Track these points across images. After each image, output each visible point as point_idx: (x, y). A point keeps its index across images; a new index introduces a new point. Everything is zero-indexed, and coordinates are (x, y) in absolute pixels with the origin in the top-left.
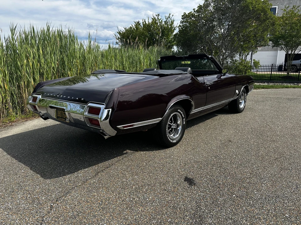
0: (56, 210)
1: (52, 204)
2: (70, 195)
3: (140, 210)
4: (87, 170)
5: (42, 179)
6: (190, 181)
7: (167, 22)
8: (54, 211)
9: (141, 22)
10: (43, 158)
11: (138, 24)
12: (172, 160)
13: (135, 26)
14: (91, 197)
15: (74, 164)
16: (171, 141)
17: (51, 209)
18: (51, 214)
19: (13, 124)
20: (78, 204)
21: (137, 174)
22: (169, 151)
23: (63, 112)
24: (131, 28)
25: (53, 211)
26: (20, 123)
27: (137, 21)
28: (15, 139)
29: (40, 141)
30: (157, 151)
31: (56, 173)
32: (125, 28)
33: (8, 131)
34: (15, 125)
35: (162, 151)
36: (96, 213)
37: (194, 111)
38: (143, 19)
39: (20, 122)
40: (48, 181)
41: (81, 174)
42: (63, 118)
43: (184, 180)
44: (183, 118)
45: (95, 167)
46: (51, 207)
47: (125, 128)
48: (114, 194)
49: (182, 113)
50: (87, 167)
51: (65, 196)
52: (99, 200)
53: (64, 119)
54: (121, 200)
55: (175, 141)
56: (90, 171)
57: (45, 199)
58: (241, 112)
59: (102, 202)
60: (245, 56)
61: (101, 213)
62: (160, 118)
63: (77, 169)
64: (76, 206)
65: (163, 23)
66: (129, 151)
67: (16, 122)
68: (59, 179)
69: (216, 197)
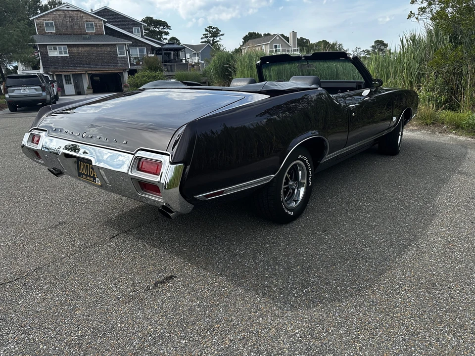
23: (88, 165)
37: (328, 157)
42: (90, 176)
47: (209, 199)
53: (92, 179)
62: (272, 176)
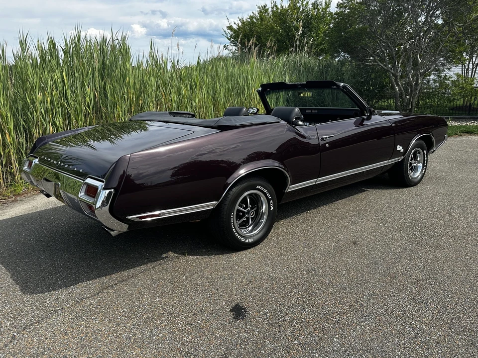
0: (17, 343)
1: (15, 334)
2: (46, 322)
3: (135, 353)
4: (90, 284)
5: (20, 293)
6: (239, 312)
7: (318, 5)
8: (14, 344)
9: (269, 6)
10: (37, 260)
11: (264, 9)
12: (232, 274)
13: (258, 13)
14: (75, 327)
15: (77, 271)
16: (243, 240)
17: (11, 342)
18: (8, 348)
19: (18, 198)
20: (51, 336)
21: (161, 296)
22: (235, 257)
24: (251, 18)
25: (12, 344)
26: (29, 197)
27: (263, 5)
28: (10, 226)
29: (45, 230)
30: (216, 257)
31: (44, 285)
32: (240, 18)
33: (6, 211)
34: (20, 200)
35: (224, 257)
36: (69, 353)
37: (292, 188)
38: (272, 2)
39: (29, 195)
40: (27, 298)
41: (78, 289)
43: (231, 311)
44: (269, 200)
45: (105, 280)
46: (14, 337)
47: (143, 220)
48: (110, 325)
49: (265, 191)
50: (93, 279)
51: (39, 322)
52: (83, 333)
54: (115, 335)
55: (251, 240)
56: (94, 284)
57: (10, 325)
58: (413, 186)
59: (86, 336)
60: (473, 66)
61: (76, 352)
62: (214, 202)
63: (77, 281)
64: (46, 339)
65: (310, 6)
66: (171, 254)
67: (23, 194)
68: (43, 295)
69: (265, 342)
